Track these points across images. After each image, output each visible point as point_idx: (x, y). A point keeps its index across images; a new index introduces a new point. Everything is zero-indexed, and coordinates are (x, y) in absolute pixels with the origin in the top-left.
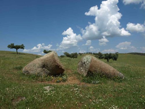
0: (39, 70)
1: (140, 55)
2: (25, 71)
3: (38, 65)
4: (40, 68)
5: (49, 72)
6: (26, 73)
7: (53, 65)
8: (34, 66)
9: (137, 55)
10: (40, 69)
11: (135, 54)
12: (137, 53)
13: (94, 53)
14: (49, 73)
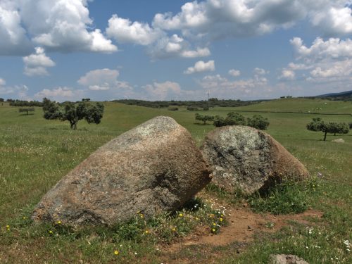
0: (144, 197)
1: (144, 105)
2: (69, 212)
3: (138, 178)
4: (146, 187)
5: (174, 198)
6: (80, 220)
7: (194, 171)
8: (111, 186)
9: (135, 106)
10: (146, 195)
11: (131, 104)
12: (136, 101)
13: (9, 100)
14: (176, 203)
